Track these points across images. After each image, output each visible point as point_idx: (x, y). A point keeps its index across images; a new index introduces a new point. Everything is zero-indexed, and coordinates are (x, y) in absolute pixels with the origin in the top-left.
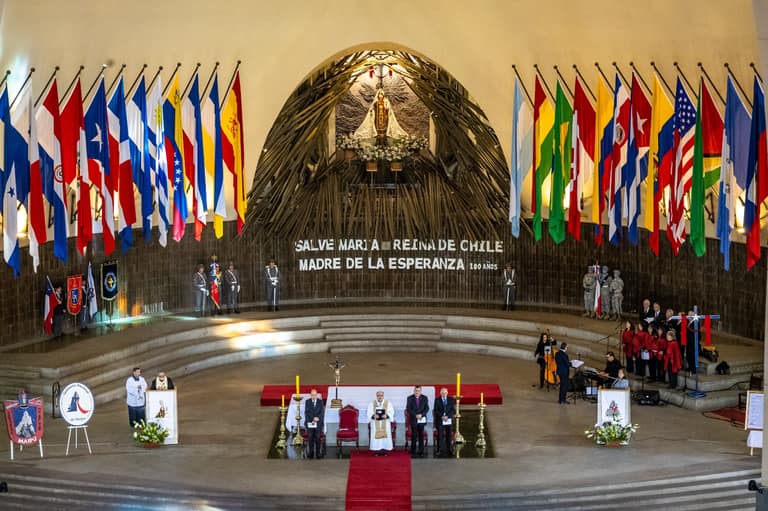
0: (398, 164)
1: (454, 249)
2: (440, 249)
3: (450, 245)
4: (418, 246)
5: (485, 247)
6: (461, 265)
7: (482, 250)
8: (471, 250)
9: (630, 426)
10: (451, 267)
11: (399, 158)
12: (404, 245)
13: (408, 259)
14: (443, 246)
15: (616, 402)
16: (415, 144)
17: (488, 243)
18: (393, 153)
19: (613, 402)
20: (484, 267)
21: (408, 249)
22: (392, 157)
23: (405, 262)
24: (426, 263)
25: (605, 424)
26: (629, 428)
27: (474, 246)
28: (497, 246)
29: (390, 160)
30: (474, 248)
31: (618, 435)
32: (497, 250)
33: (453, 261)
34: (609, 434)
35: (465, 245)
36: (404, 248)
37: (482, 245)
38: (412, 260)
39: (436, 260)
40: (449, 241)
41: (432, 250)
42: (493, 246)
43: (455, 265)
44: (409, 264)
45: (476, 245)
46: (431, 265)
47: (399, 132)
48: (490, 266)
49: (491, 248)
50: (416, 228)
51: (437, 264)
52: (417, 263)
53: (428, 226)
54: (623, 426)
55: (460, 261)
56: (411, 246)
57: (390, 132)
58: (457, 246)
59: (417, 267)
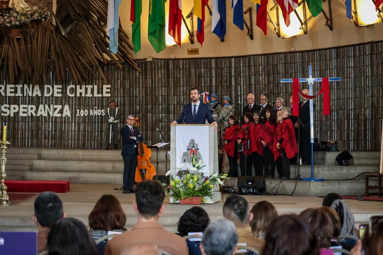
0: (16, 30)
1: (60, 95)
2: (46, 95)
3: (56, 90)
4: (22, 92)
5: (92, 92)
6: (67, 112)
7: (89, 95)
8: (78, 95)
9: (216, 175)
10: (56, 114)
11: (18, 23)
12: (8, 90)
13: (12, 106)
14: (48, 92)
15: (196, 142)
16: (37, 15)
17: (96, 87)
18: (12, 18)
19: (192, 141)
20: (91, 113)
21: (13, 95)
22: (10, 22)
23: (9, 109)
24: (31, 110)
25: (180, 174)
26: (214, 180)
27: (81, 90)
28: (105, 90)
29: (9, 25)
30: (81, 93)
31: (198, 187)
32: (105, 95)
33: (59, 107)
34: (186, 185)
35: (72, 90)
36: (8, 94)
37: (89, 91)
38: (16, 106)
39: (41, 107)
40: (56, 87)
41: (37, 95)
42: (100, 91)
43: (61, 112)
44: (13, 111)
45: (83, 91)
46: (36, 112)
47: (22, 5)
48: (97, 112)
49: (98, 93)
50: (19, 68)
51: (42, 111)
52: (22, 110)
53: (33, 70)
54: (207, 175)
55: (67, 107)
56: (16, 92)
57: (13, 4)
58: (64, 92)
59: (21, 114)
